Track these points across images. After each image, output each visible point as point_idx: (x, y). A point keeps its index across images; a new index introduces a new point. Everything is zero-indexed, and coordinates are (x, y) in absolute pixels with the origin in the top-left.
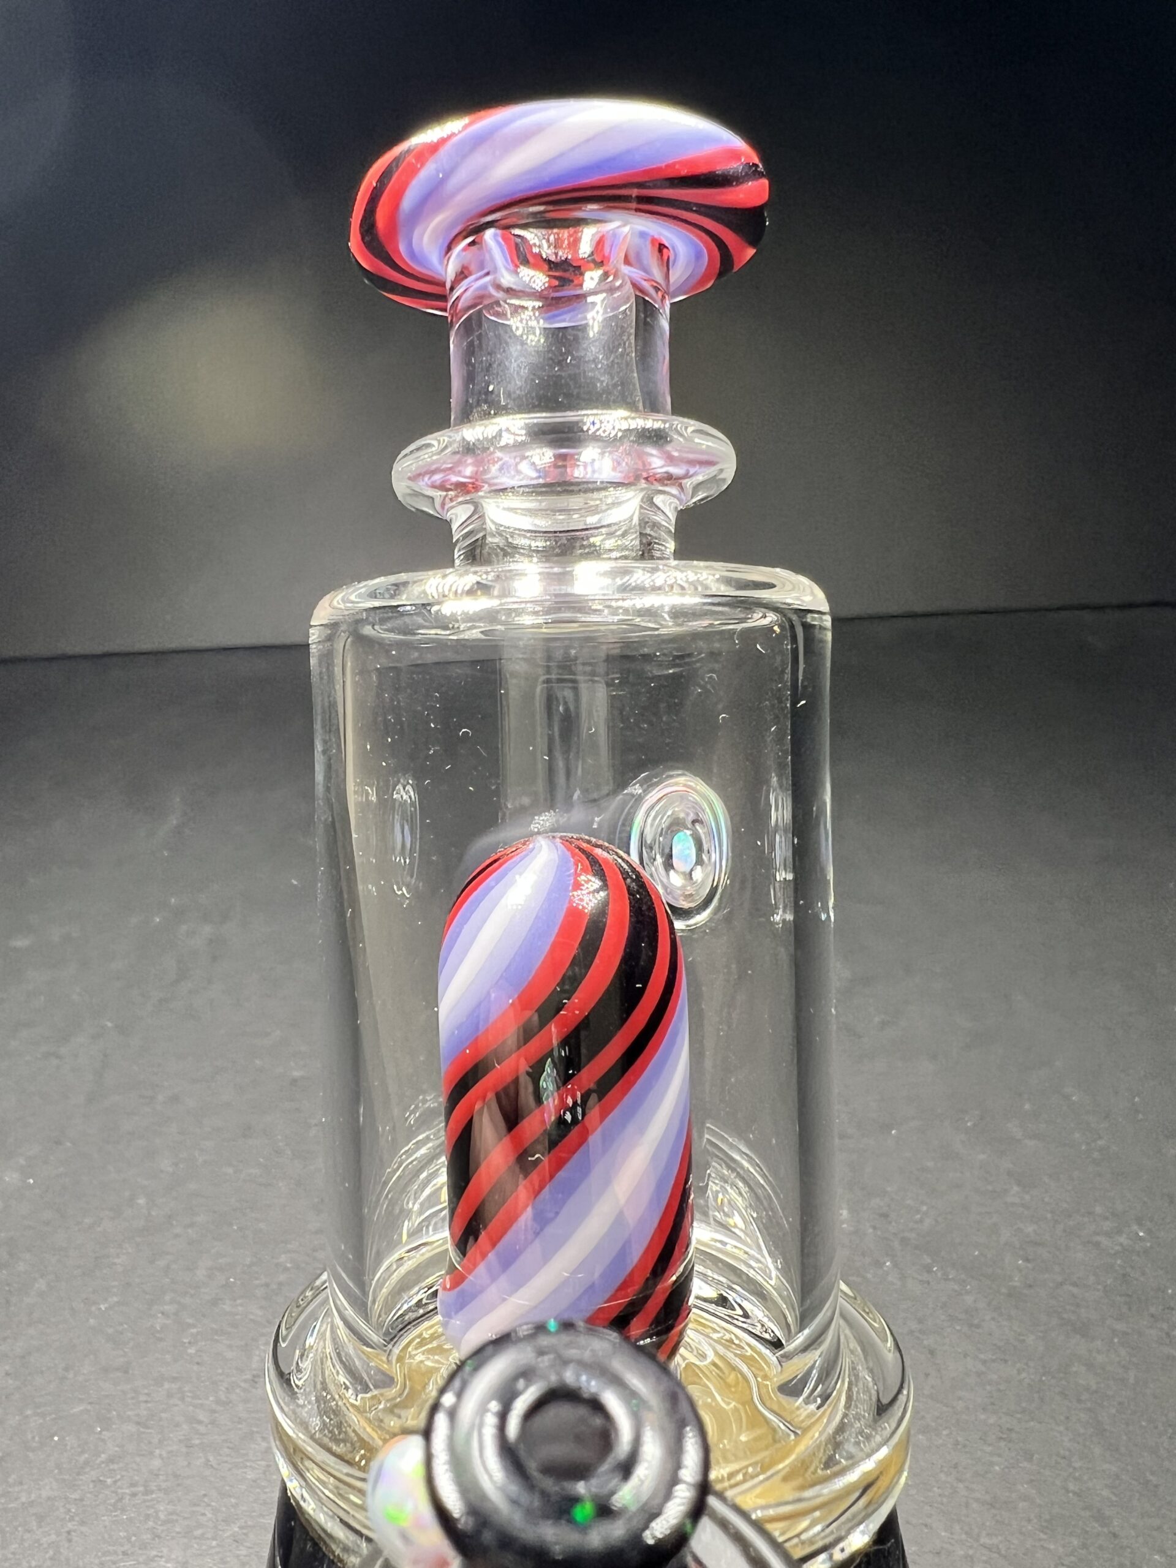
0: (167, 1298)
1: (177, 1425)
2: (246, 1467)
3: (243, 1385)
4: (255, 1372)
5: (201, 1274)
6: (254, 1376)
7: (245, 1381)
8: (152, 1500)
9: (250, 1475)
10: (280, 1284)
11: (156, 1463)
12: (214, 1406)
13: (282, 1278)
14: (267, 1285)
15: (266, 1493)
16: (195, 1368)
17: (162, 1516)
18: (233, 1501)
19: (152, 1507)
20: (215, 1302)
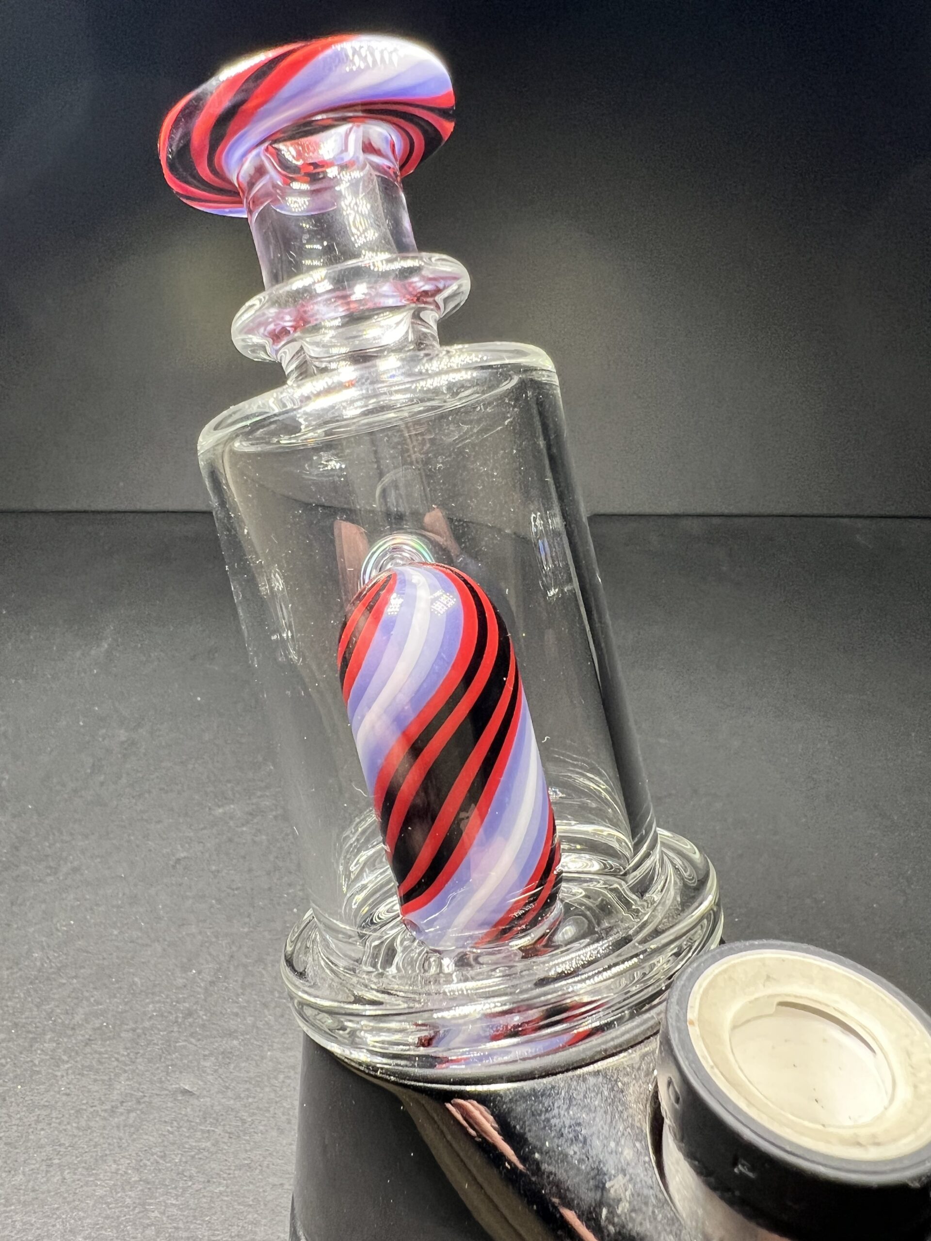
0: (48, 1037)
1: (42, 1147)
2: (96, 1185)
3: (103, 1114)
4: (113, 1104)
5: (78, 1018)
6: (113, 1107)
7: (105, 1111)
8: (11, 1211)
9: (100, 1192)
10: (144, 1029)
11: (20, 1178)
12: (76, 1132)
13: (147, 1024)
14: (134, 1030)
15: (110, 1209)
16: (64, 1098)
17: (18, 1225)
18: (81, 1214)
19: (11, 1217)
20: (88, 1042)
